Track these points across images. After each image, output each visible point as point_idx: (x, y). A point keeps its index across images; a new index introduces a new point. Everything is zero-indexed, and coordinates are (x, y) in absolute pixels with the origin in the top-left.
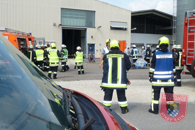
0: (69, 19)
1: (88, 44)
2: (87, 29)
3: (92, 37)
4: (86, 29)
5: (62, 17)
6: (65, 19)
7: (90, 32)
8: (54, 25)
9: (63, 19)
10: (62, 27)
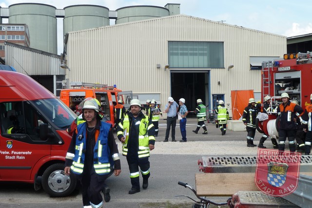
0: (180, 57)
1: (213, 95)
2: (211, 72)
3: (219, 83)
4: (209, 71)
5: (170, 54)
6: (175, 57)
7: (215, 75)
8: (159, 68)
9: (171, 57)
10: (171, 70)
